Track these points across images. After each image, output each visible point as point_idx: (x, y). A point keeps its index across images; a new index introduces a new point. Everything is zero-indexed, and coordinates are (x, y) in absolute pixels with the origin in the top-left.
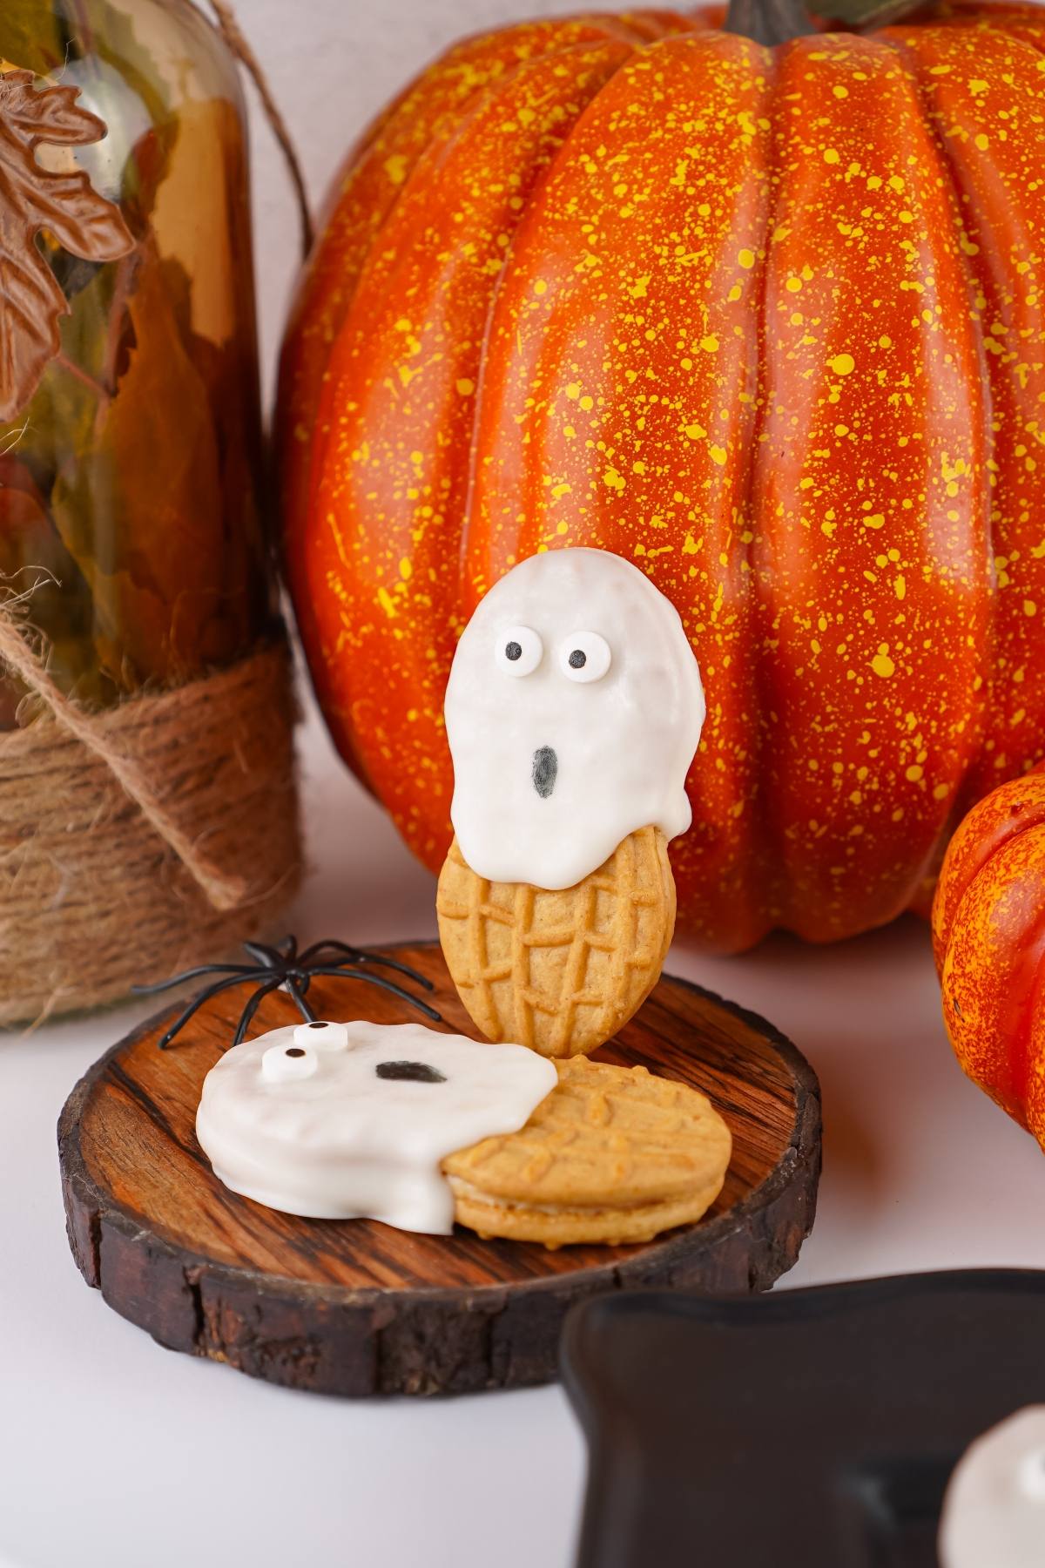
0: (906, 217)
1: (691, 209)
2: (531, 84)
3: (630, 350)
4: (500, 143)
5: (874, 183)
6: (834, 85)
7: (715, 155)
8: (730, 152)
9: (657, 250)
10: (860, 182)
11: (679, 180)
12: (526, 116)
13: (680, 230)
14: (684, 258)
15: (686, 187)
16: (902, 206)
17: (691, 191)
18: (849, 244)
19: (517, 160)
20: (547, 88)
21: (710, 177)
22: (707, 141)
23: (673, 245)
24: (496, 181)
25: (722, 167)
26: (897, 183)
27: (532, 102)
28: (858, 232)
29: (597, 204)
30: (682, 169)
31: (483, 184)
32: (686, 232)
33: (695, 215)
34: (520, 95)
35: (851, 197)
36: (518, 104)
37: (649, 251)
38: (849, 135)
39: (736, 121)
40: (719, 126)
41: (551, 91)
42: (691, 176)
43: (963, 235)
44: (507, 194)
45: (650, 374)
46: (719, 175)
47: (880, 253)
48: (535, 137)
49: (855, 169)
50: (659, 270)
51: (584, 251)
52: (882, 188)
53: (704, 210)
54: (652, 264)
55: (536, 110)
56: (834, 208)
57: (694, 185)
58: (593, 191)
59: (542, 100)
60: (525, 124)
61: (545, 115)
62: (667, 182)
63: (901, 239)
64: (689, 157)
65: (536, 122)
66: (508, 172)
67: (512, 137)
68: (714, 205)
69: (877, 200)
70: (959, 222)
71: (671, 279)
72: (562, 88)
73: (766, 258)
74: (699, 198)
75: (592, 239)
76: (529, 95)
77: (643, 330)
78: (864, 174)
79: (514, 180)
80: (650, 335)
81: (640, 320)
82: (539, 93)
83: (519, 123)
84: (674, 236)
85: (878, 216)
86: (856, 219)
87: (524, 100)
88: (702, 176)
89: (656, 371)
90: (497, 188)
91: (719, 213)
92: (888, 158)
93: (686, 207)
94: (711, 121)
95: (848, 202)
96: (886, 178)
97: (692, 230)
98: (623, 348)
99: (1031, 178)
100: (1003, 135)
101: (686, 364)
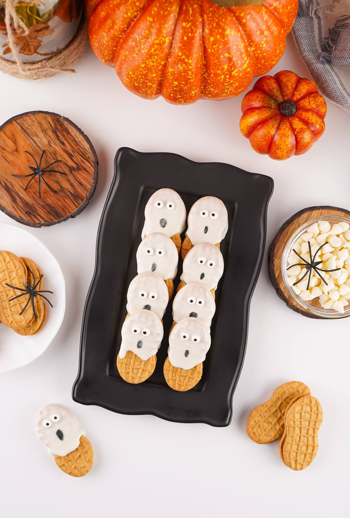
0: (190, 67)
1: (153, 57)
2: (131, 6)
3: (140, 73)
4: (124, 19)
5: (186, 60)
6: (185, 36)
7: (160, 48)
8: (162, 47)
9: (147, 61)
10: (184, 59)
11: (152, 51)
12: (129, 14)
13: (151, 59)
14: (151, 64)
15: (153, 52)
16: (190, 65)
17: (154, 53)
18: (180, 70)
19: (126, 23)
20: (134, 8)
21: (158, 52)
22: (158, 44)
23: (149, 61)
24: (122, 25)
25: (160, 51)
26: (190, 61)
27: (131, 11)
28: (181, 68)
29: (138, 47)
30: (153, 49)
31: (120, 25)
32: (152, 60)
33: (154, 58)
34: (129, 9)
35: (182, 61)
36: (128, 11)
37: (145, 61)
38: (184, 49)
39: (165, 40)
40: (162, 41)
41: (135, 9)
42: (155, 51)
43: (204, 60)
44: (124, 28)
45: (143, 77)
46: (159, 52)
47: (185, 73)
48: (130, 18)
49: (184, 57)
50: (146, 64)
51: (135, 53)
52: (188, 62)
53: (156, 57)
54: (146, 63)
55: (131, 13)
56: (179, 61)
57: (155, 52)
58: (138, 43)
59: (133, 11)
60: (129, 16)
61: (133, 14)
62: (150, 51)
63: (189, 71)
64: (155, 47)
65: (131, 16)
66: (125, 25)
67: (125, 18)
68: (158, 57)
69: (186, 64)
70: (203, 58)
71: (149, 66)
72: (137, 8)
73: (167, 62)
74: (155, 55)
75: (137, 52)
76: (130, 9)
77: (143, 71)
78: (185, 58)
79: (126, 26)
80: (144, 72)
81: (142, 70)
82: (133, 9)
83: (128, 15)
84: (150, 60)
85: (186, 67)
86: (182, 65)
87: (129, 10)
88: (156, 51)
89: (144, 77)
90: (122, 27)
91: (158, 58)
92: (190, 56)
93: (153, 56)
94: (160, 40)
95: (181, 62)
96: (189, 60)
97: (153, 60)
98: (139, 72)
99: (216, 60)
100: (213, 51)
101: (150, 77)
